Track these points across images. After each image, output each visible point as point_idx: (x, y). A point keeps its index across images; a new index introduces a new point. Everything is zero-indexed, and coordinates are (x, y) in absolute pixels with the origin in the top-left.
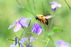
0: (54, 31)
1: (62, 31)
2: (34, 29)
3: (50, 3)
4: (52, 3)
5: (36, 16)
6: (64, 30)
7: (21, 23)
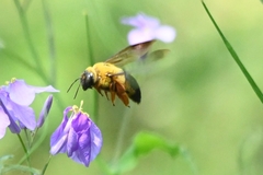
0: (137, 152)
1: (174, 152)
2: (64, 138)
3: (124, 22)
4: (132, 22)
5: (85, 74)
6: (182, 149)
7: (9, 108)
